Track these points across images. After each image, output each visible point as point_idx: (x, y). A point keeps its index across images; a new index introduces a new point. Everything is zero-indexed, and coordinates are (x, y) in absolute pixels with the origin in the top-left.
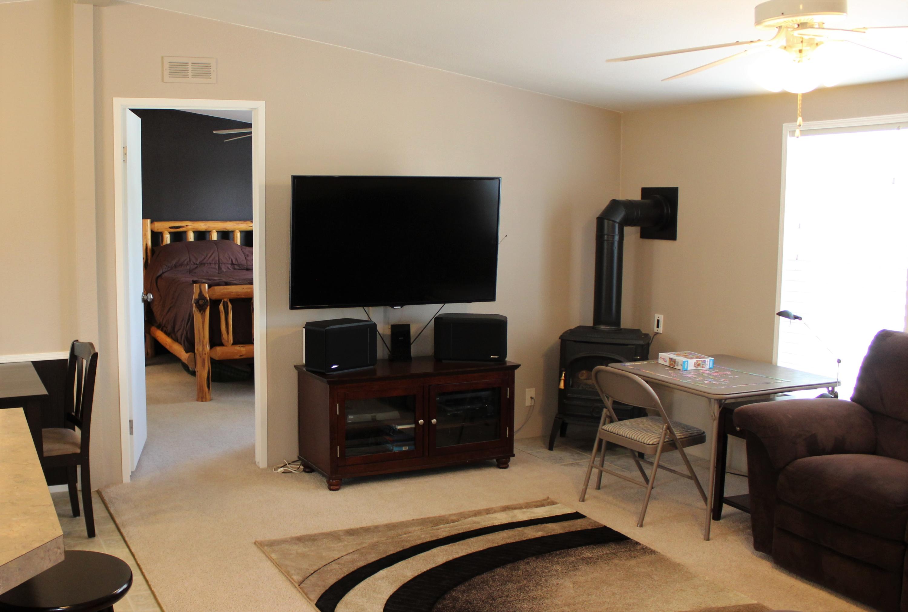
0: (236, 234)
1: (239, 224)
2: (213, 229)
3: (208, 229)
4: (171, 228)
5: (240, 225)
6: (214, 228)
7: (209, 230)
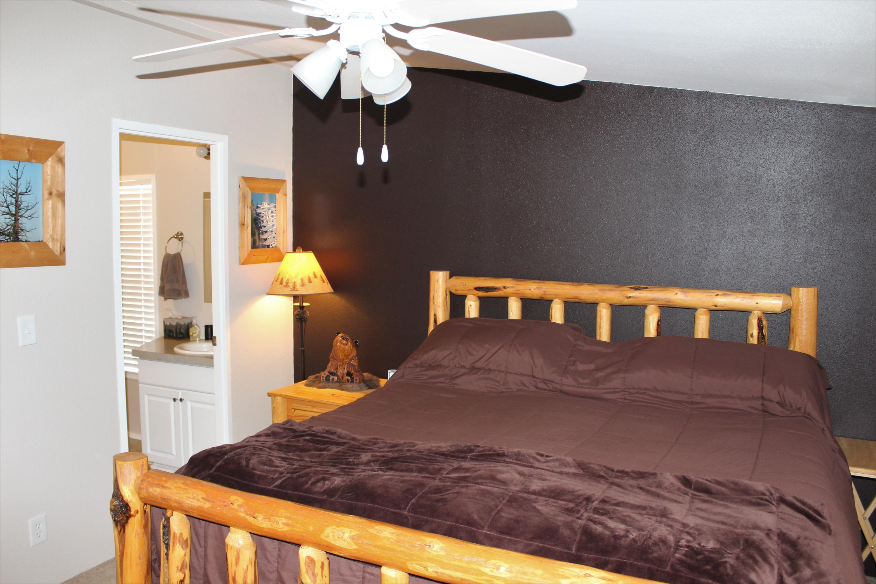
0: (600, 311)
1: (605, 290)
2: (554, 296)
3: (543, 296)
4: (478, 289)
5: (607, 292)
6: (557, 296)
7: (548, 297)
